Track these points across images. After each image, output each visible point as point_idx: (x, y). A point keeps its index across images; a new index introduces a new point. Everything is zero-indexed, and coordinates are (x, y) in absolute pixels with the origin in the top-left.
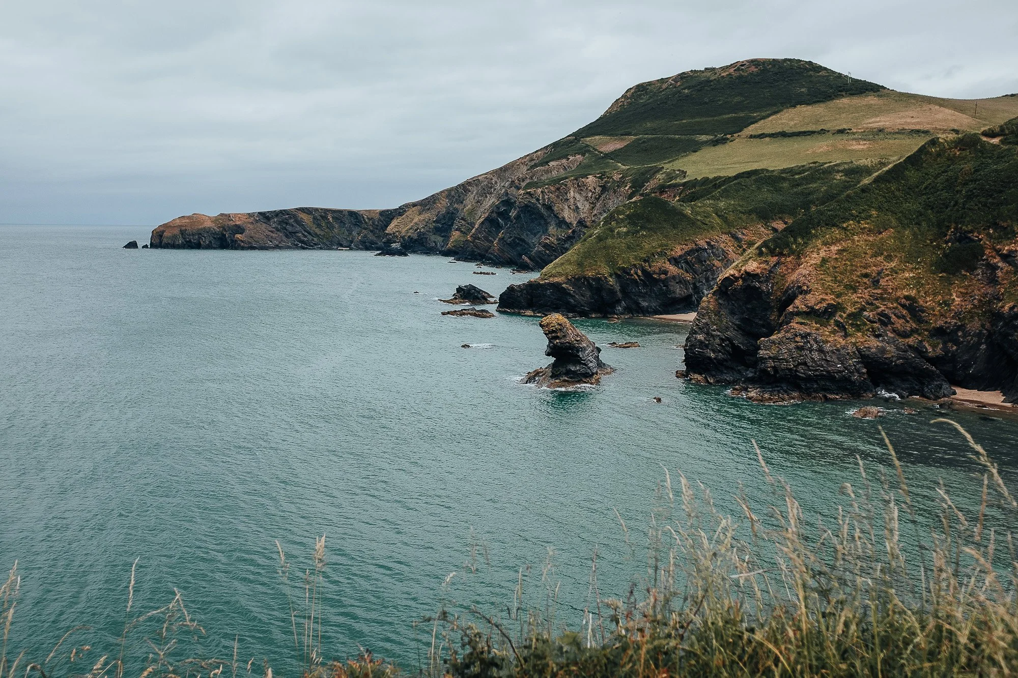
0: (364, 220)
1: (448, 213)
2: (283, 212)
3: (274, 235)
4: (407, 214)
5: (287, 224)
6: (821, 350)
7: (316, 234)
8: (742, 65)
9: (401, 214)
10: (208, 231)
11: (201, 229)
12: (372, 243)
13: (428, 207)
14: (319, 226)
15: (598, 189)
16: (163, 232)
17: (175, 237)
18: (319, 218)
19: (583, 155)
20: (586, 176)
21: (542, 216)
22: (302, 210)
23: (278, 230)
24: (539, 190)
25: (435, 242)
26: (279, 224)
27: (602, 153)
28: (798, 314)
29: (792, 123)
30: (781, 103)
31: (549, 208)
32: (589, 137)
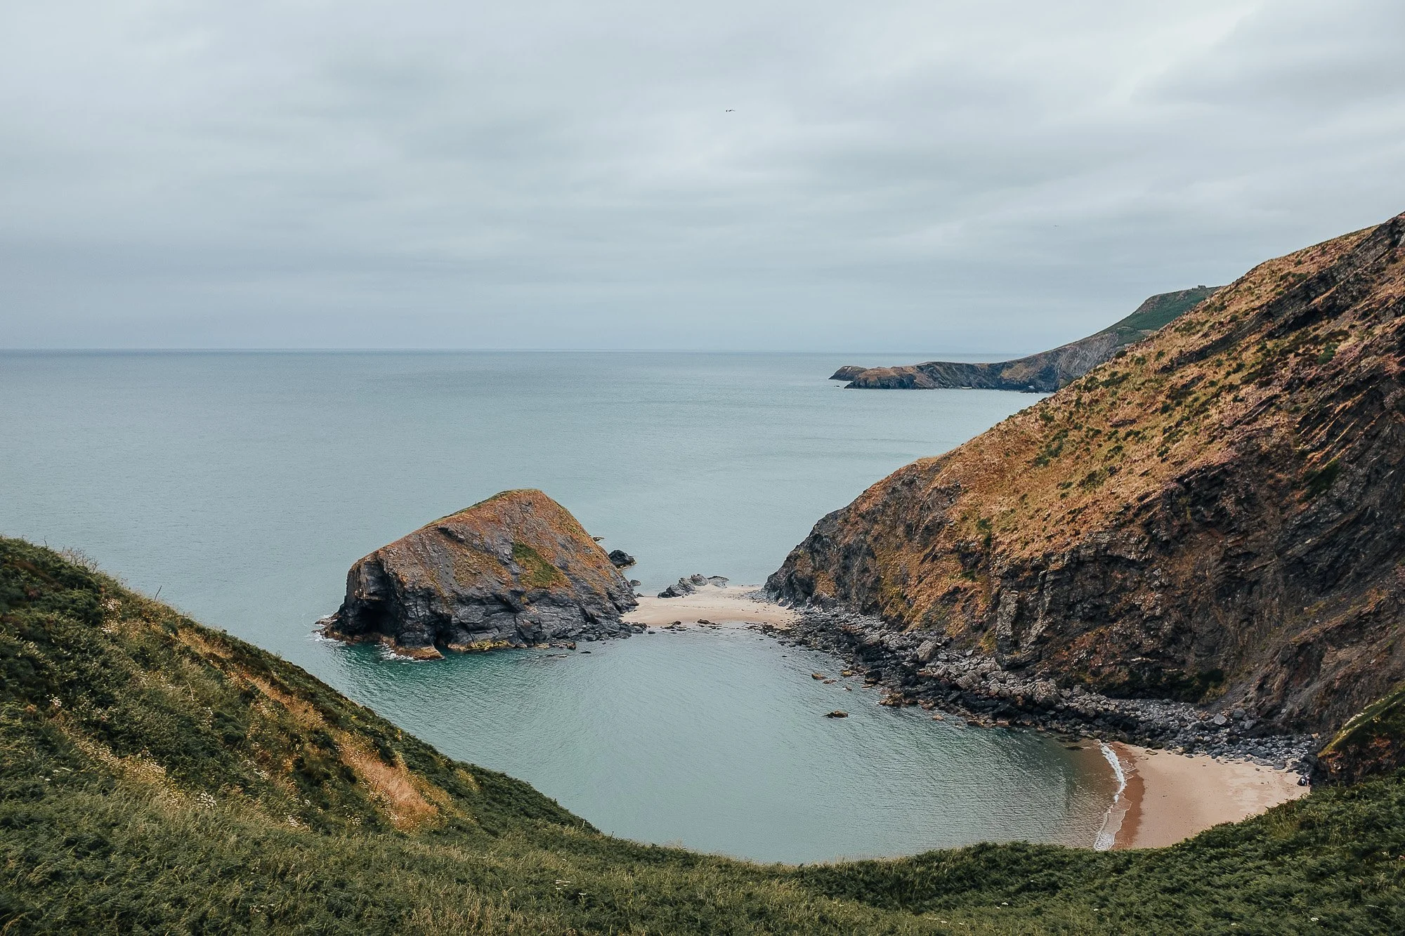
0: (978, 370)
1: (1047, 367)
2: (929, 365)
3: (929, 379)
4: (1015, 367)
5: (932, 372)
7: (948, 378)
9: (1011, 367)
10: (894, 377)
11: (889, 377)
12: (985, 384)
13: (1031, 363)
14: (947, 373)
17: (876, 382)
18: (947, 368)
22: (936, 363)
23: (929, 376)
26: (929, 373)
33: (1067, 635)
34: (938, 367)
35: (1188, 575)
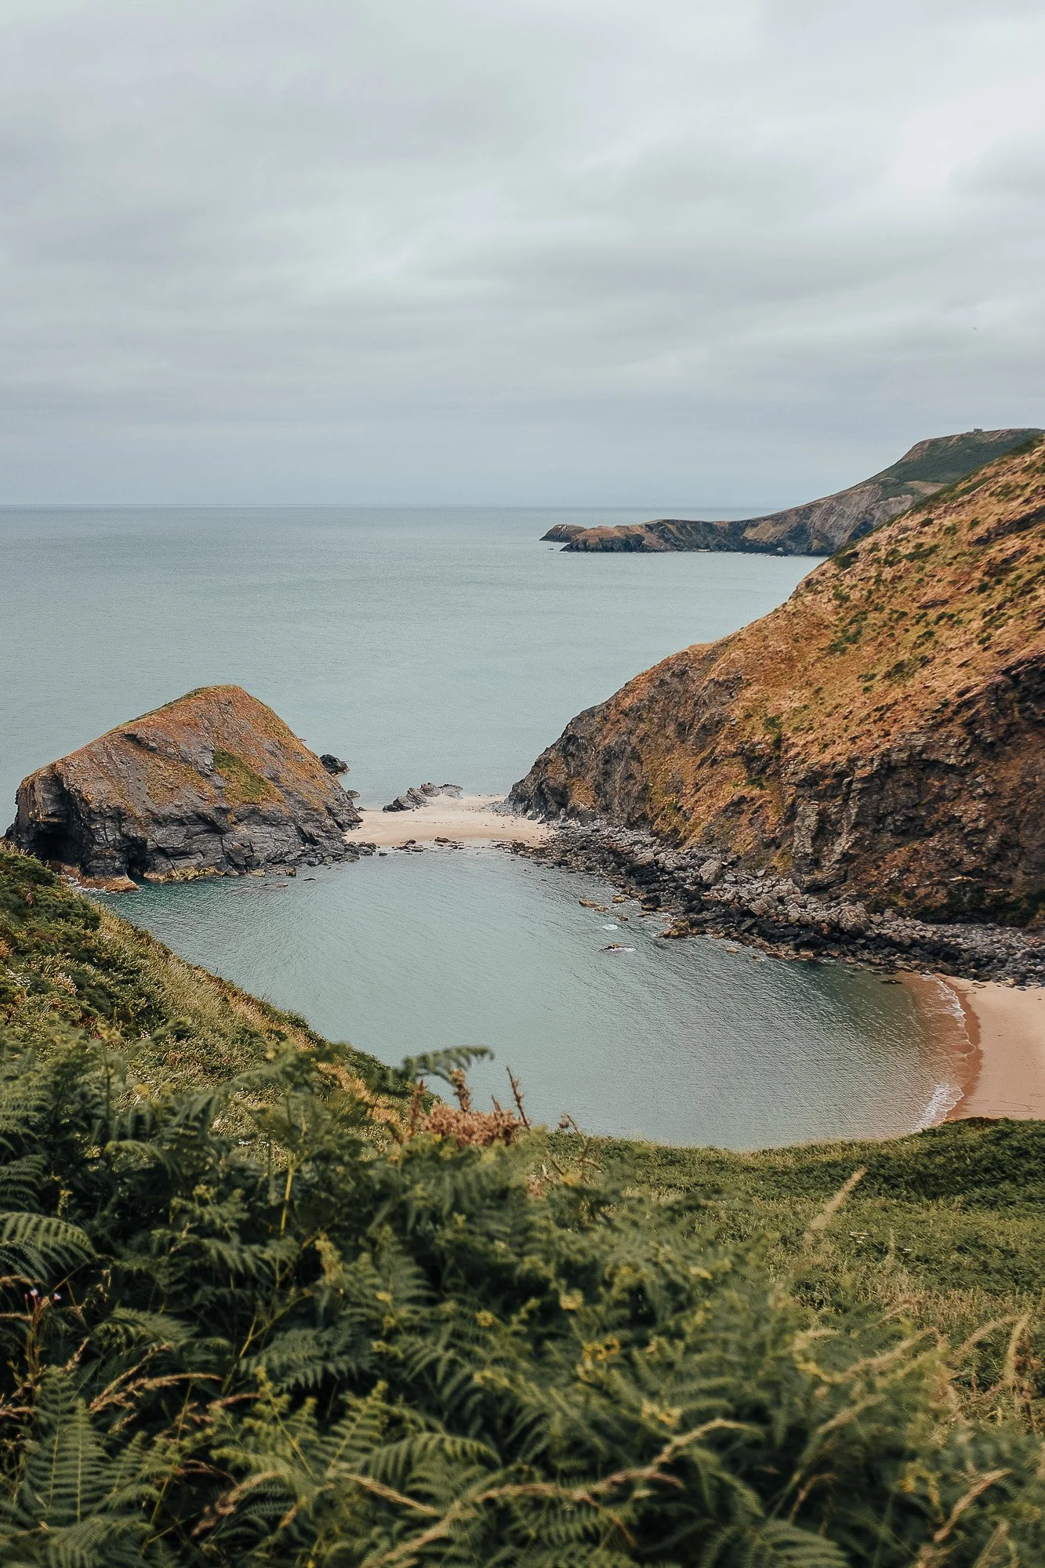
0: (717, 529)
1: (798, 525)
2: (659, 524)
3: (660, 541)
4: (761, 525)
5: (663, 532)
7: (681, 540)
8: (1003, 434)
9: (755, 526)
10: (618, 538)
11: (612, 538)
12: (725, 546)
13: (778, 521)
14: (681, 533)
17: (597, 543)
18: (680, 527)
19: (911, 495)
22: (668, 521)
23: (660, 537)
25: (792, 545)
26: (659, 532)
27: (923, 495)
32: (909, 481)
33: (876, 851)
34: (669, 526)
35: (1016, 781)
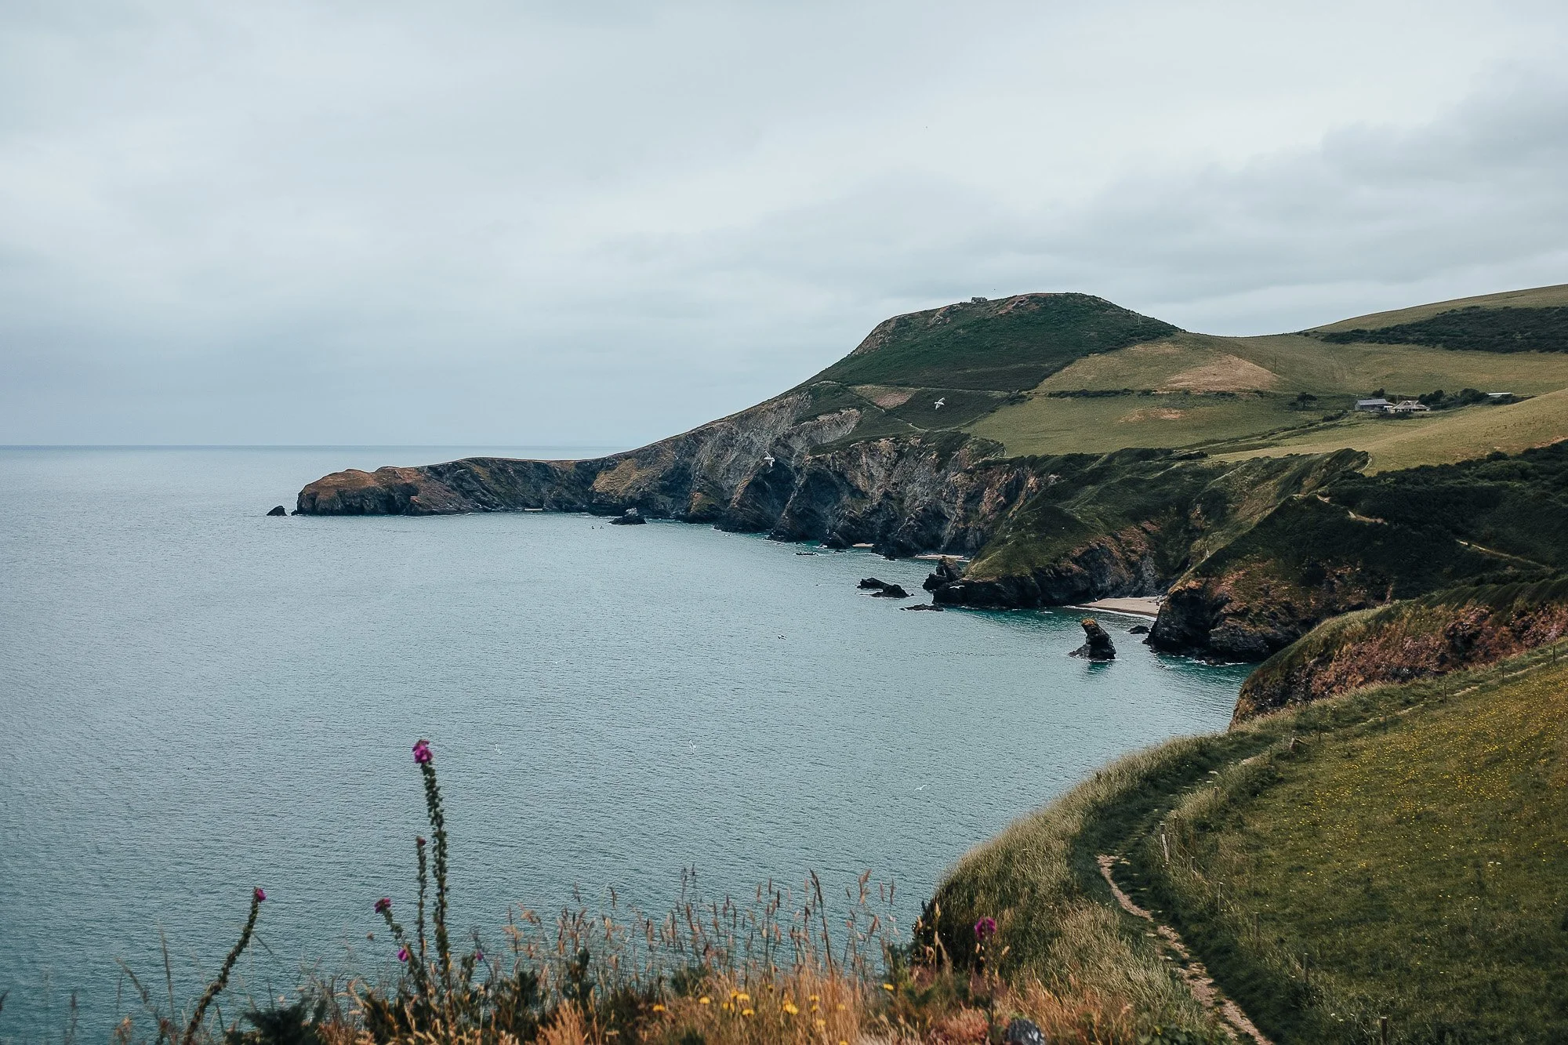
0: (557, 474)
1: (678, 468)
2: (456, 465)
3: (451, 495)
4: (621, 467)
5: (463, 480)
6: (1244, 636)
7: (496, 492)
8: (1021, 302)
9: (610, 468)
10: (372, 491)
11: (364, 490)
12: (568, 502)
13: (649, 460)
14: (498, 481)
15: (894, 455)
16: (316, 494)
17: (333, 500)
18: (497, 471)
19: (860, 409)
20: (877, 439)
21: (833, 485)
22: (476, 461)
23: (454, 489)
24: (829, 456)
25: (663, 504)
26: (454, 481)
27: (882, 408)
28: (1229, 614)
29: (1089, 378)
30: (1072, 351)
31: (841, 475)
32: (857, 385)
